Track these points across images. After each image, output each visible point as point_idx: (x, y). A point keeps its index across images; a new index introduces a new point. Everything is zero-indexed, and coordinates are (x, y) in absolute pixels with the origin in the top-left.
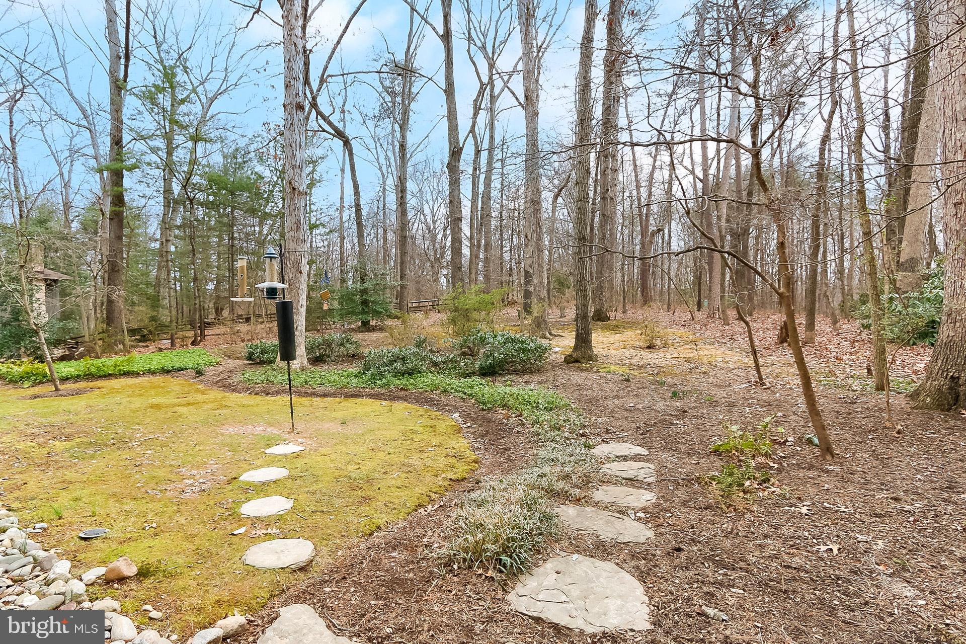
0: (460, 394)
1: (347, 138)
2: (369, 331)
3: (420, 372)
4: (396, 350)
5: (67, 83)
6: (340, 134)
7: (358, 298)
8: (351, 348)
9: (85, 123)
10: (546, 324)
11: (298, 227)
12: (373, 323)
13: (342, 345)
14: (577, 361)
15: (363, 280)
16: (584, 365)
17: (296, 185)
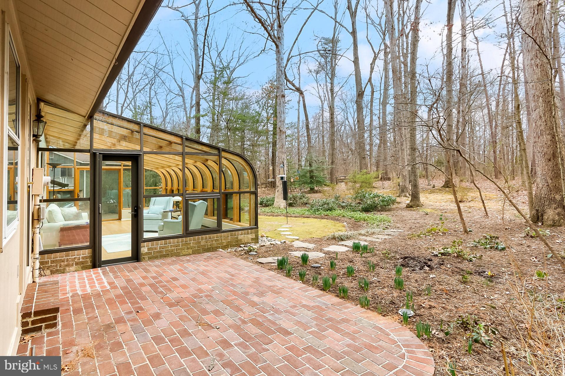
0: (349, 217)
1: (302, 91)
2: (314, 193)
3: (335, 210)
4: (325, 200)
5: (174, 76)
6: (298, 90)
7: (308, 175)
8: (305, 200)
9: (181, 94)
10: (407, 189)
11: (283, 147)
12: (316, 189)
13: (301, 198)
14: (411, 207)
15: (310, 165)
16: (414, 209)
17: (282, 129)
